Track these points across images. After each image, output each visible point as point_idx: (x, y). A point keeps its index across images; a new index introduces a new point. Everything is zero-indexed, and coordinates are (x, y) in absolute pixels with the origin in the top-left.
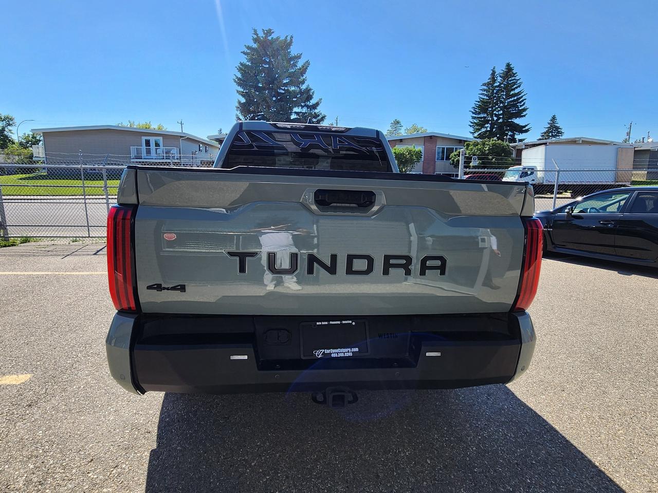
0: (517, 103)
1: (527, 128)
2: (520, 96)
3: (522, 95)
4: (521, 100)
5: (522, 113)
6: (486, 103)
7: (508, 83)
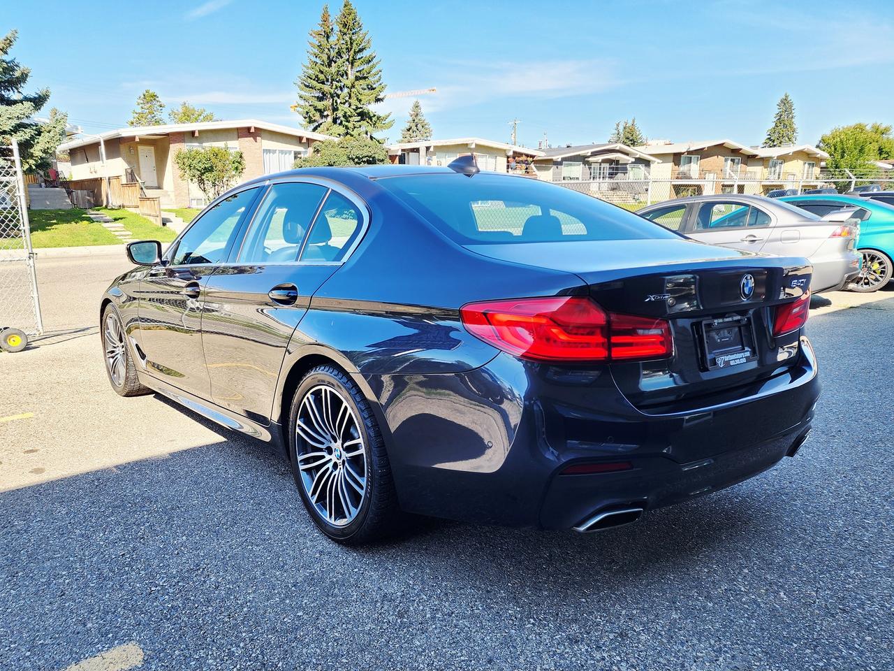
5: (378, 95)
6: (322, 72)
7: (351, 39)
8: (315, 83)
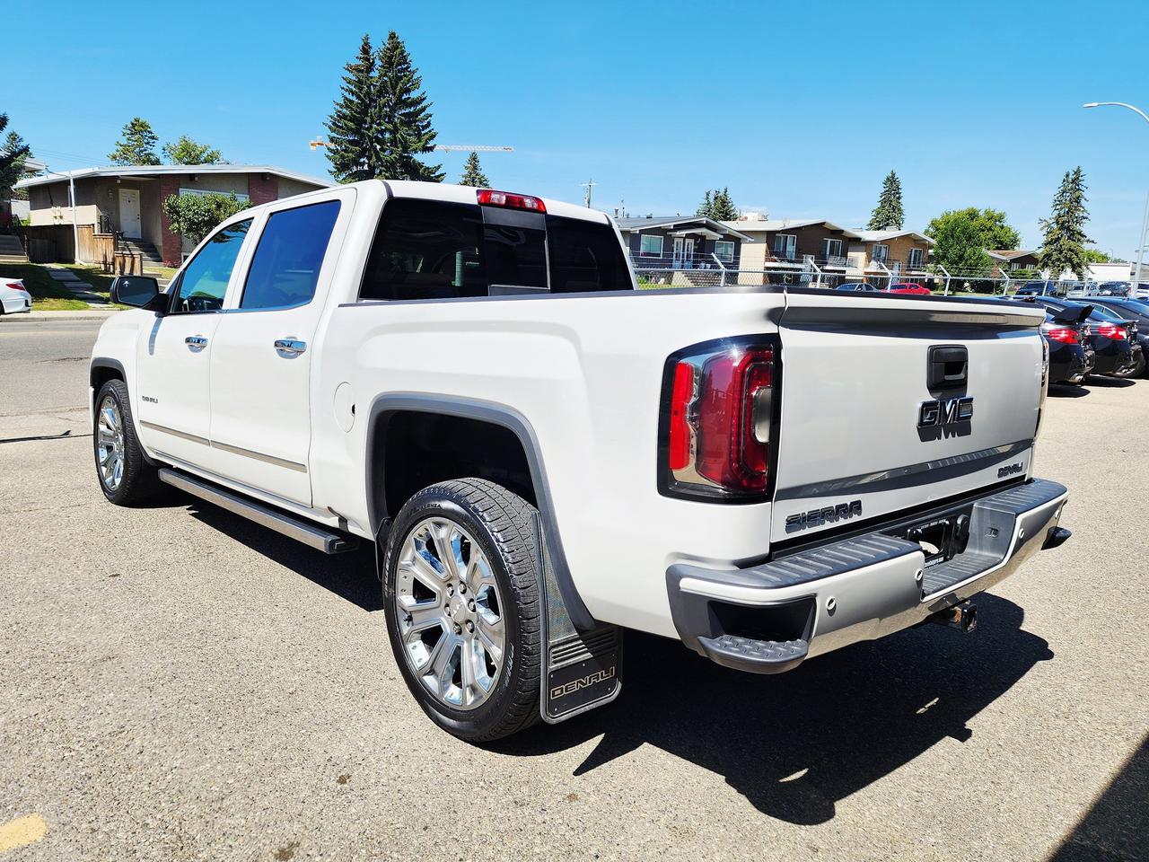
0: (415, 121)
1: (437, 173)
2: (419, 107)
3: (424, 104)
4: (422, 115)
5: (427, 143)
6: (357, 112)
8: (351, 124)
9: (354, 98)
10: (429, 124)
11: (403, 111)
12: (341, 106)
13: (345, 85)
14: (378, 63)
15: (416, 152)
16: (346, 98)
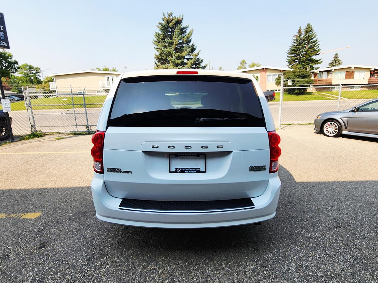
0: (315, 47)
1: (320, 61)
3: (317, 42)
4: (316, 45)
5: (317, 53)
6: (296, 48)
7: (309, 35)
8: (293, 52)
9: (295, 44)
10: (318, 47)
11: (310, 45)
12: (291, 47)
13: (293, 41)
14: (303, 33)
15: (313, 55)
16: (293, 45)
